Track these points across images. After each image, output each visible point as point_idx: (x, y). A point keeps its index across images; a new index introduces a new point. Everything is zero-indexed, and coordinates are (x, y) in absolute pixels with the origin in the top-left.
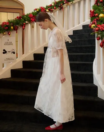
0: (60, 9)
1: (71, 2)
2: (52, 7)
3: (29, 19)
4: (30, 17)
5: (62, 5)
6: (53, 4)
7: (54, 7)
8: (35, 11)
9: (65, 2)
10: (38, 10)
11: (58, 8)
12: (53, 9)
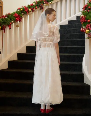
0: (41, 9)
1: (50, 3)
2: (34, 7)
3: (14, 18)
4: (15, 17)
5: (42, 5)
6: (34, 4)
7: (35, 6)
8: (19, 10)
9: (44, 2)
10: (21, 9)
11: (39, 8)
12: (35, 9)
